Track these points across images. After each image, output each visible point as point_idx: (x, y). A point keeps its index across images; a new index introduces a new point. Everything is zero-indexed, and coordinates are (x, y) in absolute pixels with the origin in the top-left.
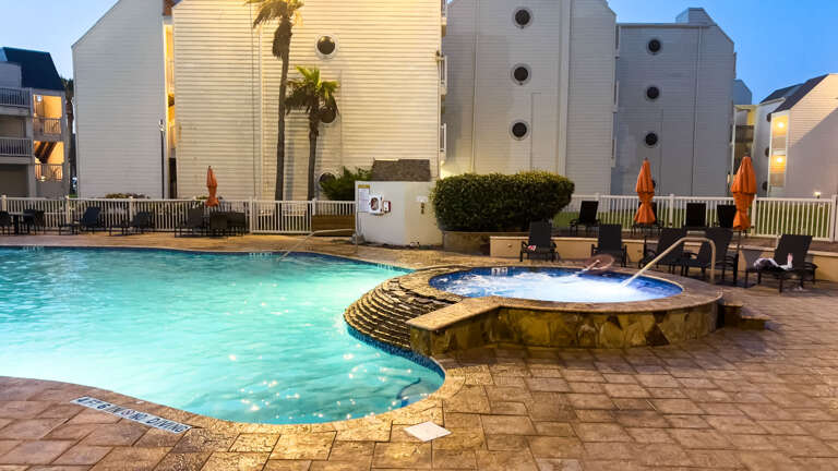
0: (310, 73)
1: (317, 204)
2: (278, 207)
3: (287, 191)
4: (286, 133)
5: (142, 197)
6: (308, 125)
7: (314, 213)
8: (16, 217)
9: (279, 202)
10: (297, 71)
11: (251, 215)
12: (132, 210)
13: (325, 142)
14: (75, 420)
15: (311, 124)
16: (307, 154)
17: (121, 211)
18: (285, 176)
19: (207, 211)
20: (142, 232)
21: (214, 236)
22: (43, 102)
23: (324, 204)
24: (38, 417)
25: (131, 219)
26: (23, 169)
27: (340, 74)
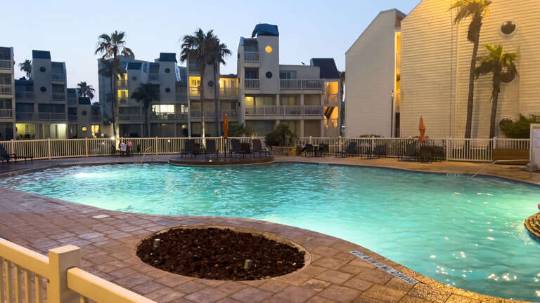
0: (495, 49)
1: (497, 141)
2: (467, 143)
3: (474, 132)
4: (474, 92)
5: (379, 136)
6: (492, 85)
7: (494, 148)
8: (316, 147)
9: (467, 139)
10: (486, 48)
11: (447, 148)
12: (374, 144)
13: (505, 97)
14: (352, 263)
15: (494, 84)
16: (490, 106)
17: (367, 145)
18: (473, 122)
19: (418, 146)
20: (379, 158)
21: (423, 161)
22: (329, 85)
23: (503, 141)
24: (334, 257)
25: (373, 150)
26: (318, 122)
27: (519, 47)
